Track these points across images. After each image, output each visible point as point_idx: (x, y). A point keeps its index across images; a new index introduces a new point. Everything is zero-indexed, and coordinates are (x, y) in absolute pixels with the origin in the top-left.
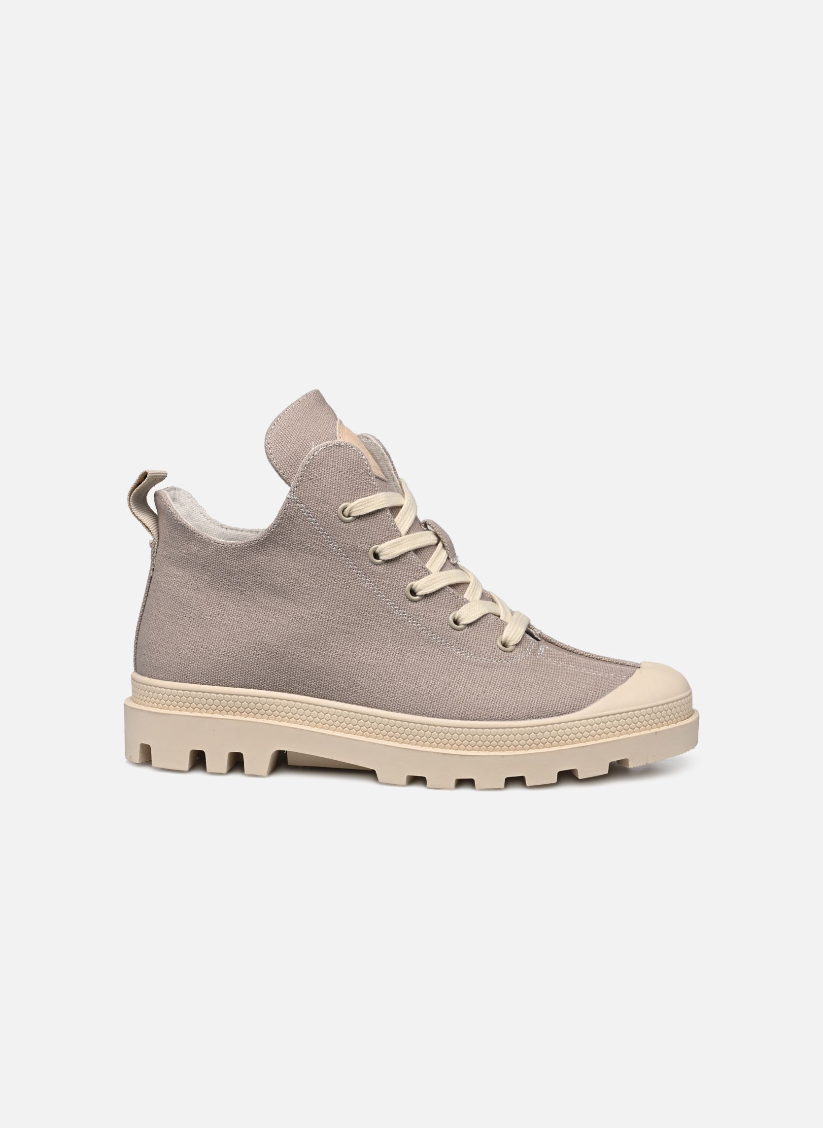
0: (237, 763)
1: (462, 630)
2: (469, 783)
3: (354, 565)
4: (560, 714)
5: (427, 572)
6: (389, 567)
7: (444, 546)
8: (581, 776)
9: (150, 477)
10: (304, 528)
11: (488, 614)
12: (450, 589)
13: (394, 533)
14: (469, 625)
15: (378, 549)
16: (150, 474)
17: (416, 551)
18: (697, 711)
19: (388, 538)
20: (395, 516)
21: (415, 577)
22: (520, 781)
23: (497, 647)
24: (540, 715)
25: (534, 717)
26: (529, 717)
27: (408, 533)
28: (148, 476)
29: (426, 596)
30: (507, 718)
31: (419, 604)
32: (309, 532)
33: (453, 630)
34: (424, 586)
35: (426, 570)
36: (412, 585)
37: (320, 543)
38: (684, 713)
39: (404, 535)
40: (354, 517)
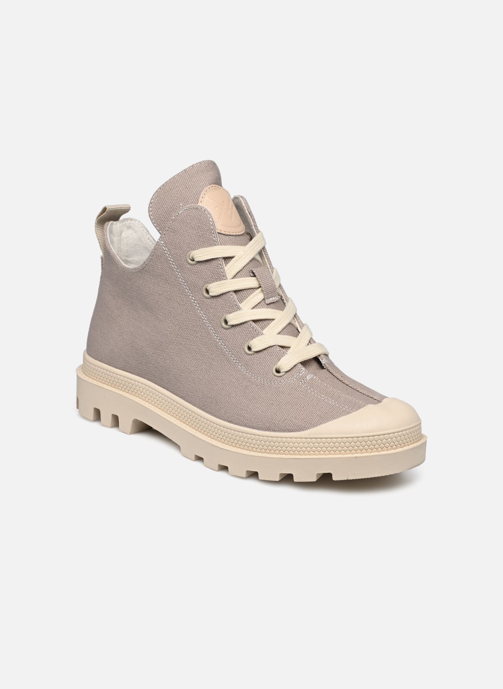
0: (116, 422)
1: (251, 355)
2: (224, 468)
3: (193, 296)
4: (289, 431)
5: (239, 308)
6: (214, 300)
7: (262, 290)
8: (295, 480)
9: (107, 211)
10: (165, 265)
11: (275, 346)
12: (252, 322)
13: (221, 276)
14: (257, 352)
15: (208, 287)
16: (108, 209)
17: (236, 292)
18: (426, 437)
19: (216, 280)
20: (226, 264)
21: (230, 311)
22: (254, 475)
23: (271, 372)
24: (276, 430)
25: (272, 430)
26: (268, 429)
27: (233, 278)
28: (107, 210)
29: (233, 326)
30: (255, 427)
31: (228, 331)
32: (169, 268)
33: (246, 354)
34: (234, 318)
35: (238, 307)
36: (225, 317)
37: (175, 277)
38: (413, 438)
39: (230, 279)
40: (196, 261)
